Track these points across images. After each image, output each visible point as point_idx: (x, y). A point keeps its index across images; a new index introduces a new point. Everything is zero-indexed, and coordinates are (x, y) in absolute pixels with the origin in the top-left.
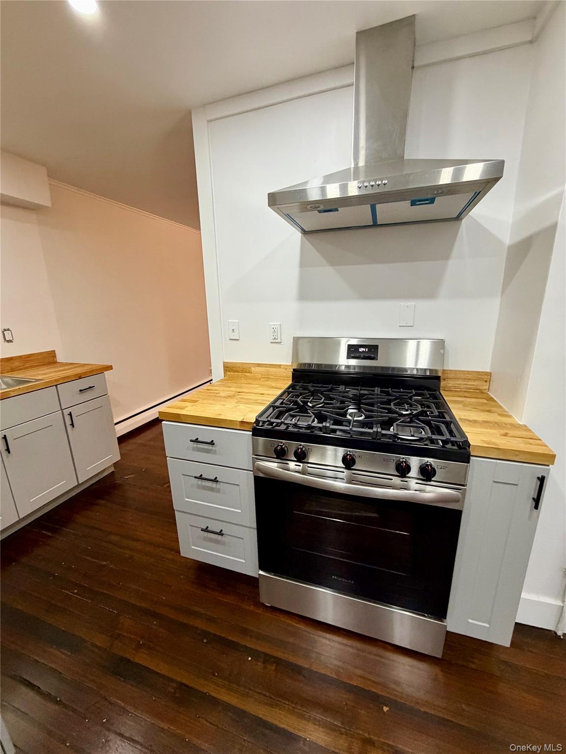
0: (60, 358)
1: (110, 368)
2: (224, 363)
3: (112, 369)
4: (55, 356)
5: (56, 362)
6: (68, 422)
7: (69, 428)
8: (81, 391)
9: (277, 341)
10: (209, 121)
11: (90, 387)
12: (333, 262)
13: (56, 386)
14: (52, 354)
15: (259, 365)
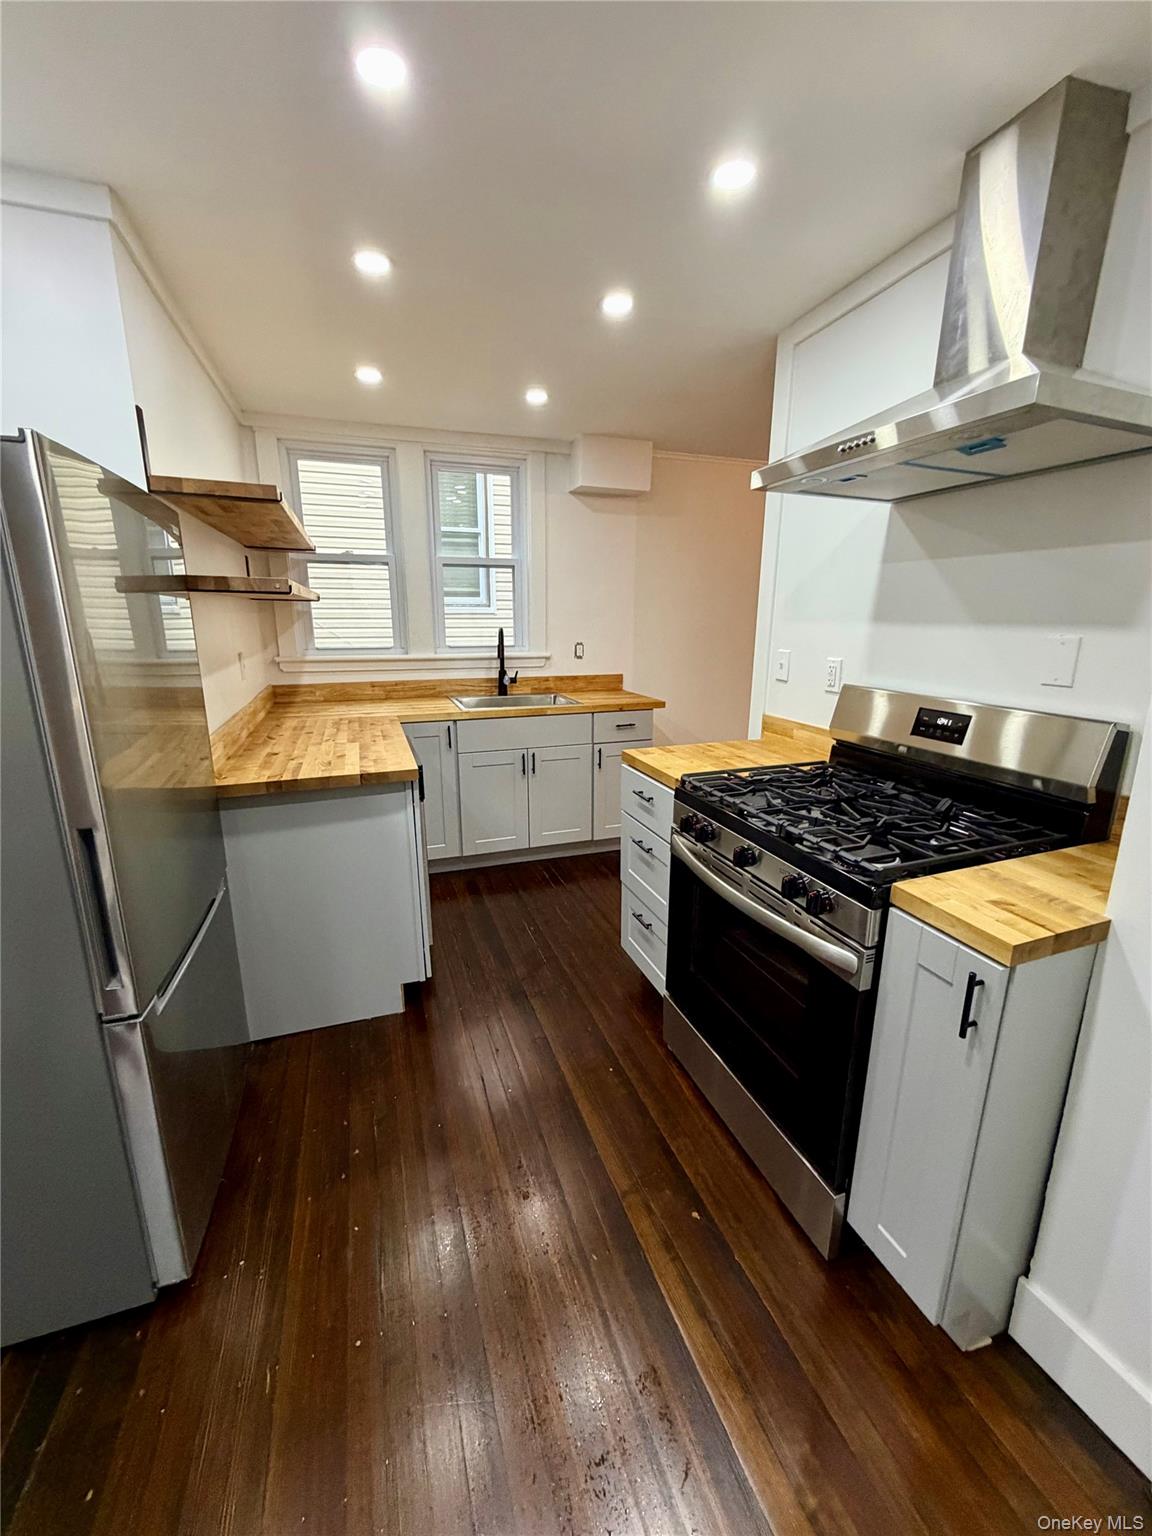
0: (627, 686)
1: (662, 705)
2: (764, 716)
3: (664, 706)
4: (621, 682)
5: (621, 690)
6: (597, 761)
7: (596, 767)
8: (618, 726)
9: (833, 690)
10: (797, 344)
11: (630, 725)
12: (934, 552)
13: (593, 713)
14: (619, 678)
15: (803, 727)
